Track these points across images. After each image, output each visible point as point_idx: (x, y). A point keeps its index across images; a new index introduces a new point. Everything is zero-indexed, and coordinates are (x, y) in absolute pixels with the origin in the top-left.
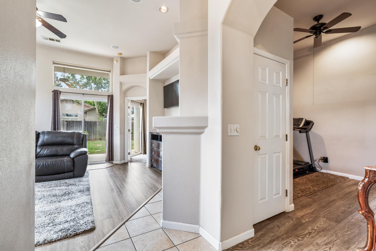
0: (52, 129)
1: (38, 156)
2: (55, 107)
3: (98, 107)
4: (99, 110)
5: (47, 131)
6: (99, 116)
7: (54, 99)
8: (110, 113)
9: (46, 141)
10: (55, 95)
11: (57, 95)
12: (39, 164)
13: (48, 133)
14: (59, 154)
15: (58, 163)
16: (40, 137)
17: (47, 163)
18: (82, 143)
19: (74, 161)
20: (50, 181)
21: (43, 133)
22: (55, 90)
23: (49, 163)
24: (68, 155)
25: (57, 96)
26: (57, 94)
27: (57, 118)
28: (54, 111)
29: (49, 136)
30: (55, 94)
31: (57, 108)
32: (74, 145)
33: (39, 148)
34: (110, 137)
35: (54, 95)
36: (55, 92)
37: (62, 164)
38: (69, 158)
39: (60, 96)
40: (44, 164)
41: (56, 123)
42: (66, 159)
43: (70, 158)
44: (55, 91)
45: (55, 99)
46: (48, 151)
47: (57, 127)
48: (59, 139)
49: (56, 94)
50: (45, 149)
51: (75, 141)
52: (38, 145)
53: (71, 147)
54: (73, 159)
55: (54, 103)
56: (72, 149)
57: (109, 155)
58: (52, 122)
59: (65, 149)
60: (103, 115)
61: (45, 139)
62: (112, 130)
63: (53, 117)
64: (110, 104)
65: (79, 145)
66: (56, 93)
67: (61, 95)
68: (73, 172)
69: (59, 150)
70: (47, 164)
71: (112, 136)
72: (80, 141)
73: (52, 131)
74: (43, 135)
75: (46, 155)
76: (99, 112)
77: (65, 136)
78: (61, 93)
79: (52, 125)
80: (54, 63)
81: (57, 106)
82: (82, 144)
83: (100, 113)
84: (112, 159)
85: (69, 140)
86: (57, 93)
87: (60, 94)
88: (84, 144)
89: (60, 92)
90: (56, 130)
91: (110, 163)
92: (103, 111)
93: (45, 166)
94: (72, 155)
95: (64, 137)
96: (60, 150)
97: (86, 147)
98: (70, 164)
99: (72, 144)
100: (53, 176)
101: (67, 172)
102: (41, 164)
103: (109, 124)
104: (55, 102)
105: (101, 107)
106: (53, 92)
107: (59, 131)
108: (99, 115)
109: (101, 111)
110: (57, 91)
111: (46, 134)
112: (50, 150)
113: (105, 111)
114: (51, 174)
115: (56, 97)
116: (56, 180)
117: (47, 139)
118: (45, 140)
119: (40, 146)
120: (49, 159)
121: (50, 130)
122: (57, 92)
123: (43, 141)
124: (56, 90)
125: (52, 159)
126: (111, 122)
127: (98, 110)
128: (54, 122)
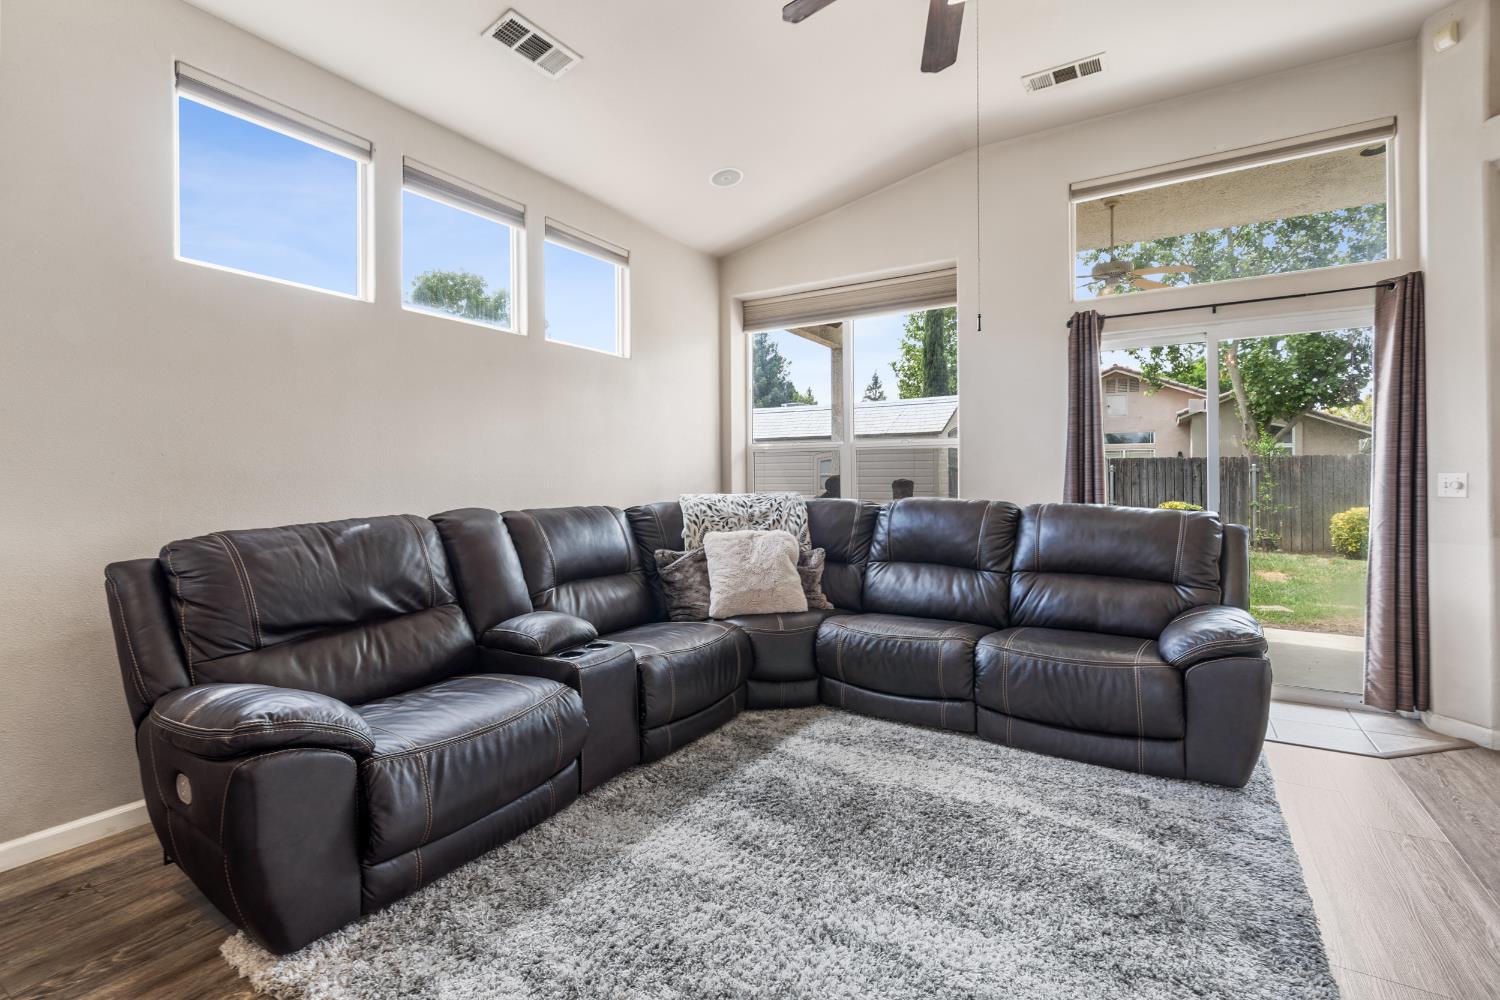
0: (1069, 493)
1: (1016, 615)
2: (1078, 394)
3: (1246, 395)
4: (1251, 405)
5: (1049, 506)
6: (1253, 432)
7: (1073, 356)
8: (1401, 394)
9: (1044, 550)
10: (1081, 335)
11: (1087, 335)
12: (1021, 662)
13: (1056, 512)
14: (1102, 620)
15: (1099, 678)
16: (1022, 531)
17: (1050, 667)
18: (1219, 578)
19: (1182, 681)
20: (1066, 757)
21: (1035, 510)
22: (1077, 314)
23: (1060, 668)
24: (1151, 637)
25: (1087, 341)
26: (1086, 331)
27: (1087, 441)
28: (1076, 412)
29: (1057, 529)
30: (1081, 331)
31: (1087, 397)
32: (1178, 583)
33: (1020, 580)
34: (1397, 551)
35: (1074, 337)
36: (1081, 323)
37: (1119, 684)
38: (1154, 660)
39: (1100, 336)
40: (1040, 666)
41: (1083, 464)
42: (1138, 659)
43: (1163, 658)
44: (1081, 318)
45: (1081, 357)
46: (1056, 601)
47: (1087, 487)
48: (1103, 547)
49: (1084, 334)
50: (1043, 588)
51: (1182, 564)
52: (1015, 568)
53: (1156, 593)
54: (1180, 670)
55: (1073, 374)
56: (1165, 606)
57: (1397, 665)
58: (1070, 464)
59: (1130, 601)
60: (1274, 430)
61: (1041, 543)
62: (1419, 505)
63: (1071, 439)
64: (1400, 337)
65: (1204, 586)
66: (1083, 329)
67: (1103, 334)
68: (1181, 744)
69: (1100, 601)
70: (1050, 672)
71: (1419, 548)
72: (1207, 565)
73: (1070, 504)
74: (1033, 521)
75: (1048, 619)
76: (1250, 415)
77: (1128, 532)
78: (1106, 321)
79: (1067, 475)
80: (1074, 194)
81: (1087, 389)
82: (1221, 583)
83: (1258, 417)
84: (1421, 699)
85: (1150, 556)
86: (1086, 327)
87: (1101, 328)
88: (1229, 586)
89: (1102, 319)
90: (1083, 502)
91: (1400, 716)
92: (1272, 409)
93: (1041, 675)
94: (1174, 645)
95: (1125, 536)
96: (1106, 603)
97: (1241, 602)
98: (1161, 692)
99: (1166, 579)
100: (1077, 736)
101: (1148, 738)
102: (1025, 665)
103: (1388, 464)
104: (1078, 370)
105: (1264, 390)
106: (1069, 324)
107: (1099, 505)
108: (1252, 429)
109: (1264, 408)
110: (1086, 317)
111: (1045, 517)
112: (1061, 595)
113: (1283, 409)
114: (1068, 723)
115: (1084, 344)
116: (1091, 761)
117: (1050, 542)
118: (1041, 548)
119: (1024, 574)
120: (1059, 643)
121: (1060, 502)
122: (1086, 323)
123: (1035, 547)
124: (1084, 314)
125: (1075, 650)
126: (1405, 453)
127: (1249, 407)
128: (1076, 463)
